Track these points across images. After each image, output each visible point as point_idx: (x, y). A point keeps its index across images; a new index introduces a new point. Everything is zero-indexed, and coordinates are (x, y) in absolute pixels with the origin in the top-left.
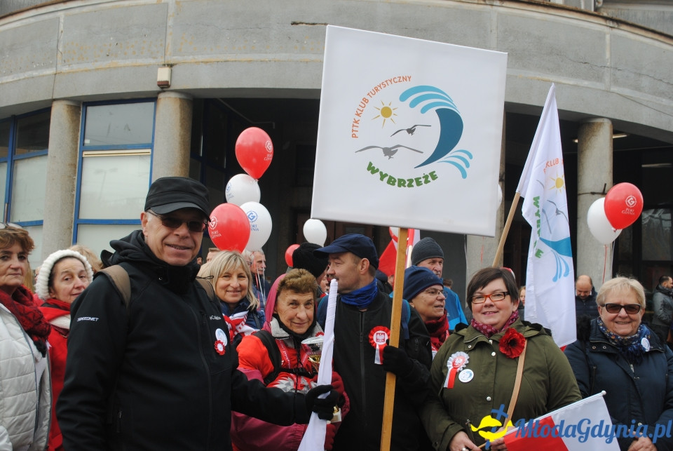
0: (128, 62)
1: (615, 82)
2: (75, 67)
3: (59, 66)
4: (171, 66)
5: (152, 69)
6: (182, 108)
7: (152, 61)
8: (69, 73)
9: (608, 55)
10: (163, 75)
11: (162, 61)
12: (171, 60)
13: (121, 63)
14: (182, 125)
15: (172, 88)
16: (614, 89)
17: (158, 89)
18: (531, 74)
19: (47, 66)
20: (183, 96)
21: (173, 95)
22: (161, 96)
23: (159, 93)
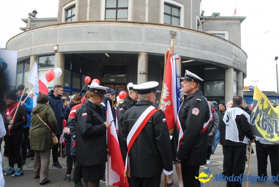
0: (48, 45)
1: (181, 45)
2: (36, 47)
3: (32, 46)
4: (58, 46)
5: (53, 47)
6: (61, 57)
7: (53, 44)
8: (34, 48)
9: (179, 38)
10: (56, 48)
11: (55, 44)
12: (58, 44)
13: (46, 45)
14: (61, 61)
15: (58, 51)
16: (181, 47)
17: (55, 52)
18: (155, 44)
19: (29, 47)
20: (61, 54)
21: (58, 53)
22: (56, 54)
23: (55, 53)
